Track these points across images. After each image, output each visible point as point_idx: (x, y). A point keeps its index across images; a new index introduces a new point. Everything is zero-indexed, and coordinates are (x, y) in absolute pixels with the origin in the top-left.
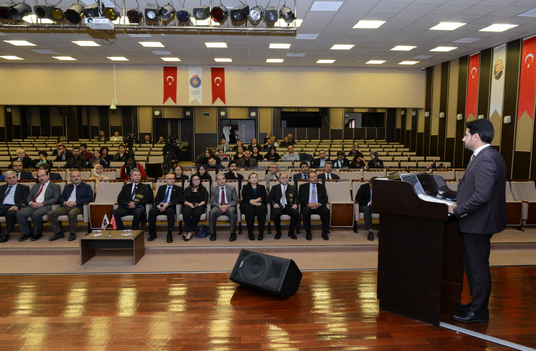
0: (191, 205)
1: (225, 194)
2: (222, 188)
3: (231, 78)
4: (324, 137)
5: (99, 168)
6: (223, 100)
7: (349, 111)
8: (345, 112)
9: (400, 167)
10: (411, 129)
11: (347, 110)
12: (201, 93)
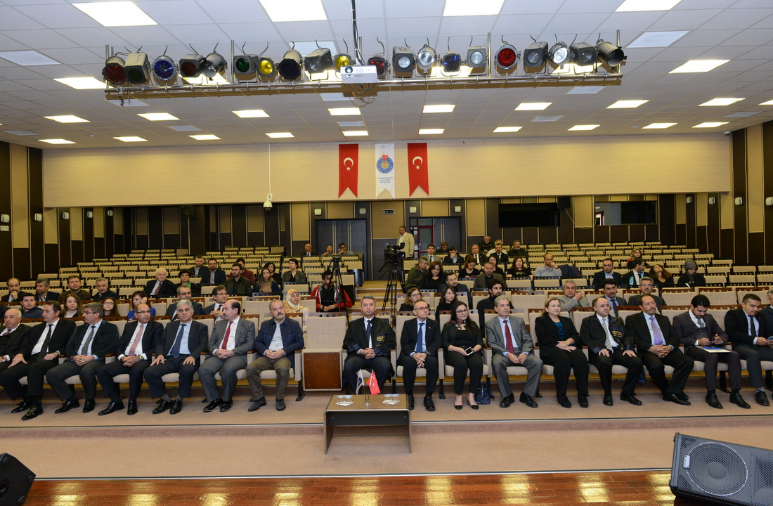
0: (460, 350)
1: (511, 332)
2: (505, 322)
3: (436, 158)
4: (565, 239)
5: (295, 294)
6: (426, 189)
7: (601, 200)
8: (596, 202)
9: (728, 283)
10: (707, 225)
11: (598, 200)
12: (392, 181)
